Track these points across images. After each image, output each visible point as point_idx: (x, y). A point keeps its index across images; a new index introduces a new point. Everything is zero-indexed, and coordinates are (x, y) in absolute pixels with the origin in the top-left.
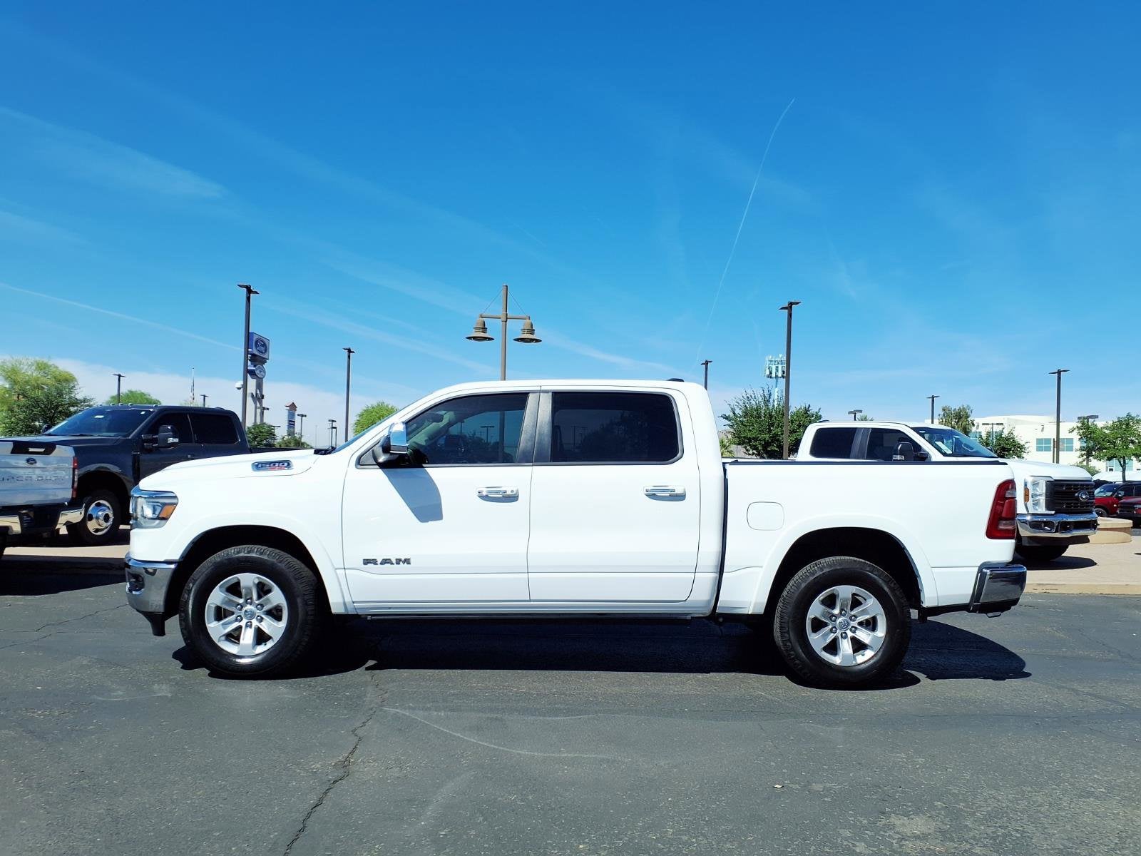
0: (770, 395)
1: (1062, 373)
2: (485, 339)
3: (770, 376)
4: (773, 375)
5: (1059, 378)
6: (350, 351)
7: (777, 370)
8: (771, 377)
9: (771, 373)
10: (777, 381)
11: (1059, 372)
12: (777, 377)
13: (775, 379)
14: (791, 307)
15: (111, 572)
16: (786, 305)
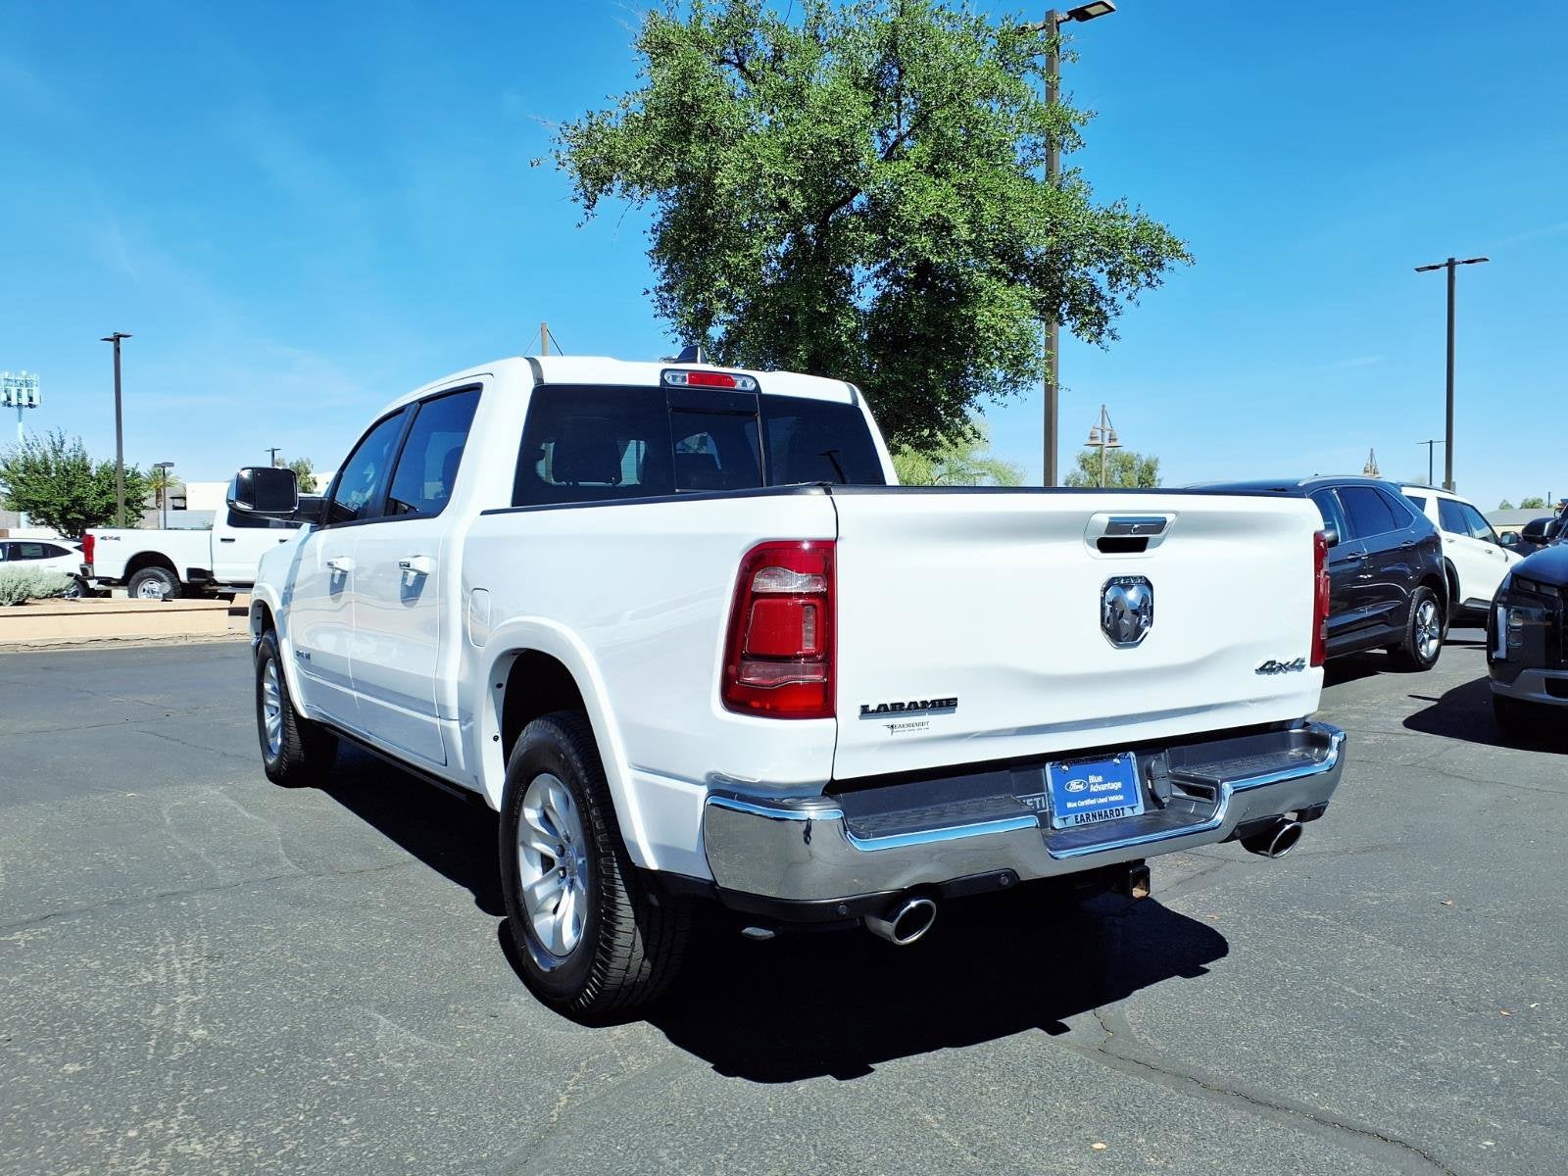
0: (62, 443)
3: (8, 403)
4: (14, 402)
7: (19, 395)
8: (9, 405)
9: (9, 399)
10: (20, 412)
12: (19, 405)
13: (16, 410)
14: (118, 340)
16: (111, 336)
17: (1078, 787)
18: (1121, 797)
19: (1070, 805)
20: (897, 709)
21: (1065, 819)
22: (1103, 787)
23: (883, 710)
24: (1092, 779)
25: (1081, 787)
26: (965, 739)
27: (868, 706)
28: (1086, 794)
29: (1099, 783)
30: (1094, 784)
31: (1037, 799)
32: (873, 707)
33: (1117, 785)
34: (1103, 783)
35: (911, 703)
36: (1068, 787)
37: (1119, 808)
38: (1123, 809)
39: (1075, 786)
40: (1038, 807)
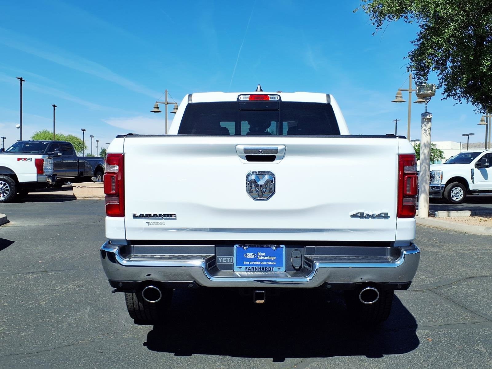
1: (398, 121)
2: (158, 112)
5: (396, 123)
6: (54, 106)
11: (396, 121)
15: (62, 198)
17: (251, 256)
18: (275, 263)
19: (245, 263)
20: (148, 216)
21: (240, 268)
22: (265, 258)
23: (142, 216)
24: (259, 254)
25: (253, 256)
26: (185, 231)
27: (135, 214)
28: (255, 259)
29: (263, 256)
30: (260, 256)
31: (228, 259)
32: (138, 214)
33: (273, 258)
34: (266, 256)
35: (154, 215)
36: (246, 255)
37: (271, 267)
38: (273, 268)
39: (249, 255)
40: (228, 261)
